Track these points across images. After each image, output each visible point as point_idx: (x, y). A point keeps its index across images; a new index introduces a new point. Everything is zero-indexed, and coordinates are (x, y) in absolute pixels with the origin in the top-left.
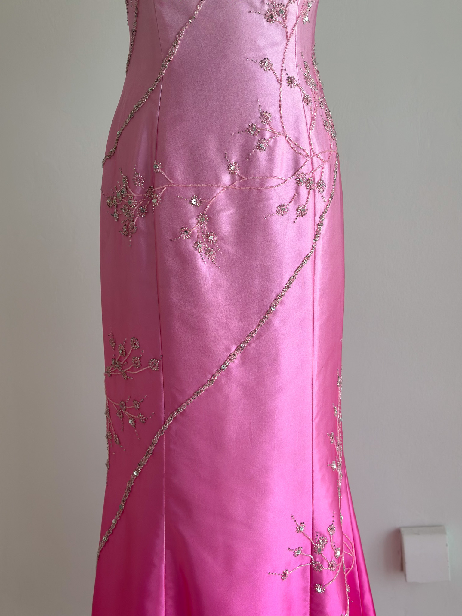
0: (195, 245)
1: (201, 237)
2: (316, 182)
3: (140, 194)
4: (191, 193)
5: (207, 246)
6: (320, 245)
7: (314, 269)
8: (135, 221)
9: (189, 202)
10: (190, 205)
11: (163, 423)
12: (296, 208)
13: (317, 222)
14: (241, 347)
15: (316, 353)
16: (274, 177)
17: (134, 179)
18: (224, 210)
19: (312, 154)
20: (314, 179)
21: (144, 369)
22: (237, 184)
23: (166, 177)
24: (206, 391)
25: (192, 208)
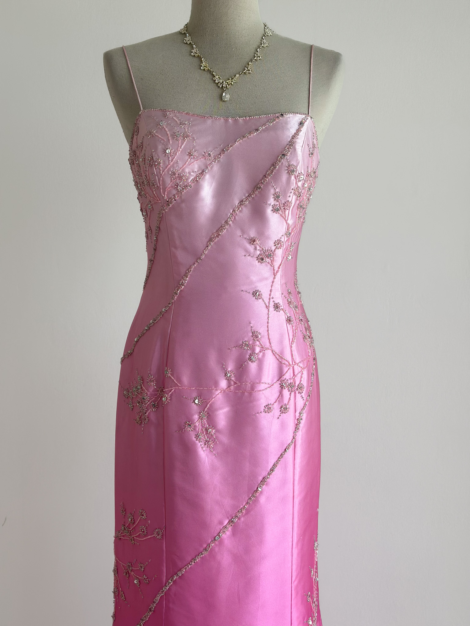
0: (197, 436)
1: (202, 429)
2: (297, 385)
3: (153, 391)
4: (194, 395)
5: (206, 437)
6: (300, 435)
7: (294, 455)
8: (147, 414)
9: (192, 401)
10: (194, 403)
11: (164, 585)
12: (280, 407)
13: (297, 417)
14: (232, 521)
15: (296, 525)
16: (262, 383)
17: (148, 380)
18: (221, 409)
19: (294, 363)
20: (295, 383)
21: (149, 537)
22: (232, 388)
23: (174, 380)
24: (201, 558)
25: (194, 407)
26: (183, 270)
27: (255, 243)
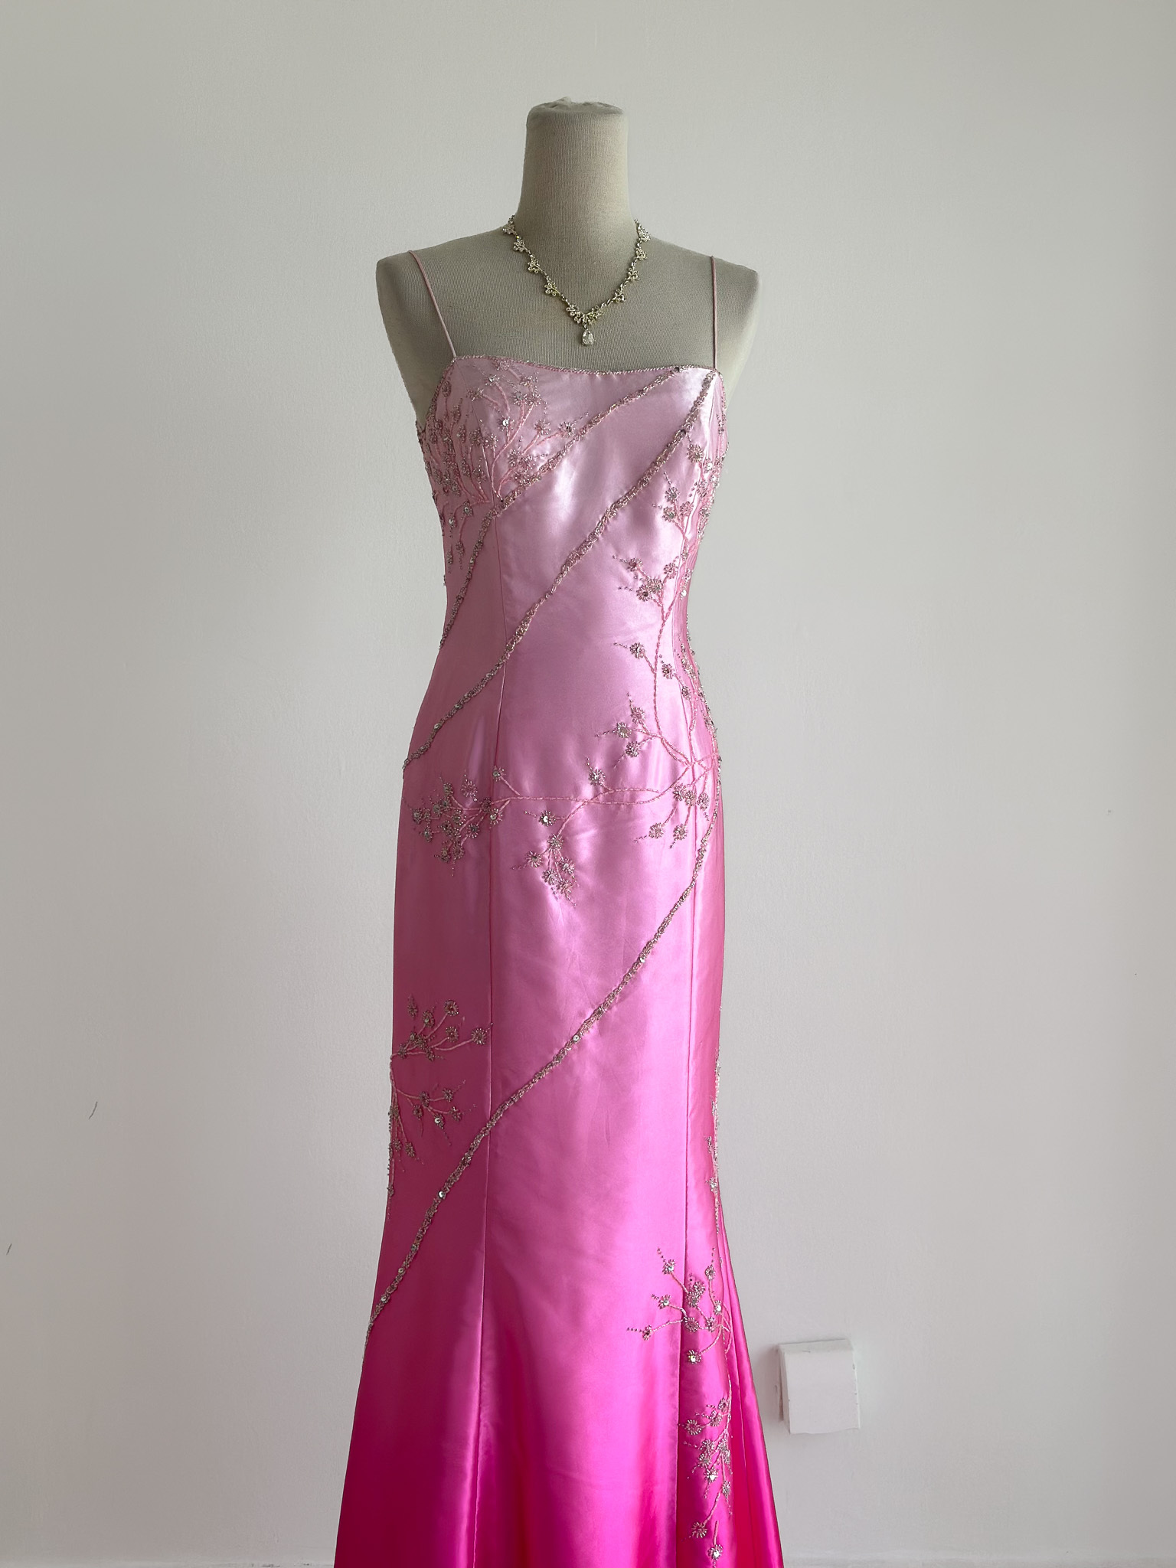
0: (546, 875)
1: (554, 864)
3: (473, 807)
4: (542, 809)
5: (560, 877)
6: (702, 876)
7: (693, 910)
8: (462, 843)
9: (538, 819)
10: (541, 823)
11: (488, 1118)
12: (673, 830)
13: (699, 847)
14: (599, 1013)
16: (647, 790)
17: (463, 788)
18: (583, 831)
19: (693, 761)
20: (695, 793)
21: (465, 1042)
22: (601, 797)
23: (510, 787)
24: (551, 1071)
25: (542, 829)
26: (520, 611)
27: (636, 568)
